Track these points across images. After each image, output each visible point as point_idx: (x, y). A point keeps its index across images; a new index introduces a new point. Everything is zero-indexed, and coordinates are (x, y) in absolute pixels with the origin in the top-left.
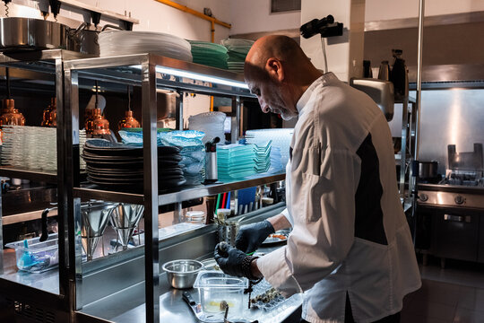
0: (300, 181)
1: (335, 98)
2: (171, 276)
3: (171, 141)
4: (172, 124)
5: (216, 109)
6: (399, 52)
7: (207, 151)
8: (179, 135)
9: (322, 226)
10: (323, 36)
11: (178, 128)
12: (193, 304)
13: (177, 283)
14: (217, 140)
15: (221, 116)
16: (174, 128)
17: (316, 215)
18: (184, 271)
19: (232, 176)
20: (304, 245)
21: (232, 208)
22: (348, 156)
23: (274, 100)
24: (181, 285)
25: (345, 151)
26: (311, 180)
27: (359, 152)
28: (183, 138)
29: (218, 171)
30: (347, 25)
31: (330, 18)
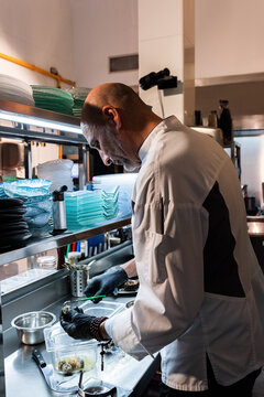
0: (143, 239)
1: (178, 144)
2: (21, 333)
3: (15, 191)
4: (21, 173)
5: (64, 157)
6: (226, 102)
7: (54, 200)
8: (23, 185)
9: (168, 287)
10: (159, 88)
11: (27, 177)
12: (44, 365)
13: (27, 339)
14: (65, 188)
15: (68, 163)
16: (24, 176)
17: (162, 276)
18: (34, 326)
19: (81, 223)
20: (151, 311)
21: (82, 251)
22: (194, 210)
23: (113, 150)
24: (32, 341)
25: (190, 205)
26: (154, 239)
27: (205, 205)
28: (28, 188)
29: (67, 219)
30: (180, 78)
31: (166, 71)
